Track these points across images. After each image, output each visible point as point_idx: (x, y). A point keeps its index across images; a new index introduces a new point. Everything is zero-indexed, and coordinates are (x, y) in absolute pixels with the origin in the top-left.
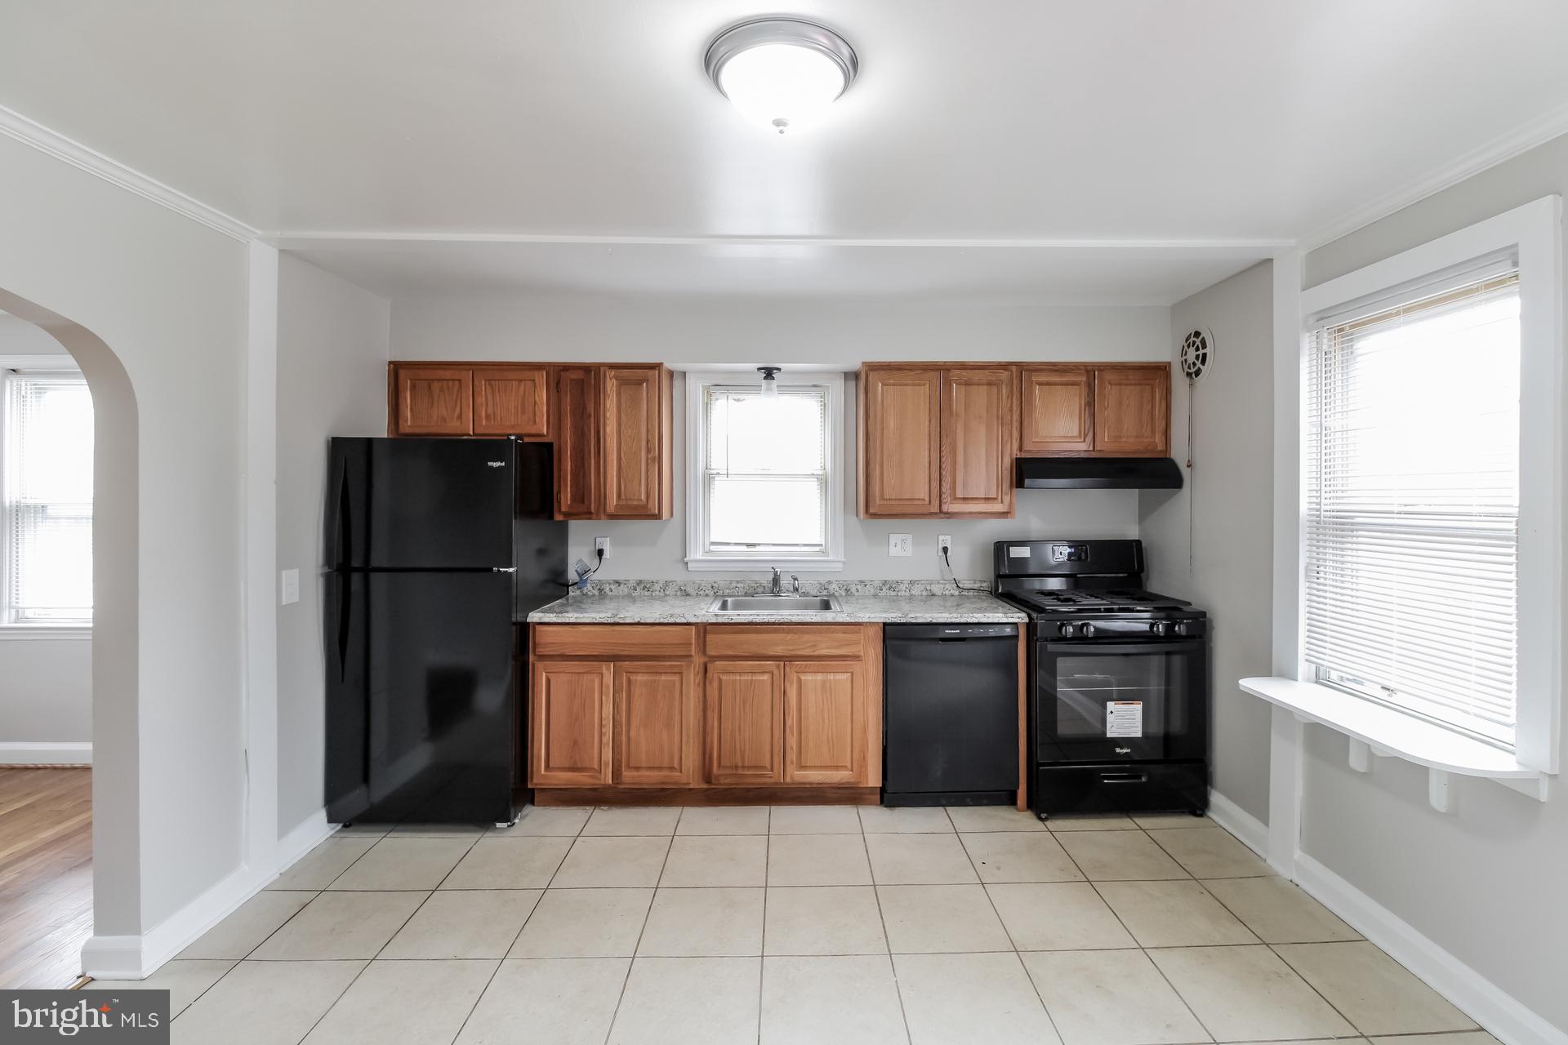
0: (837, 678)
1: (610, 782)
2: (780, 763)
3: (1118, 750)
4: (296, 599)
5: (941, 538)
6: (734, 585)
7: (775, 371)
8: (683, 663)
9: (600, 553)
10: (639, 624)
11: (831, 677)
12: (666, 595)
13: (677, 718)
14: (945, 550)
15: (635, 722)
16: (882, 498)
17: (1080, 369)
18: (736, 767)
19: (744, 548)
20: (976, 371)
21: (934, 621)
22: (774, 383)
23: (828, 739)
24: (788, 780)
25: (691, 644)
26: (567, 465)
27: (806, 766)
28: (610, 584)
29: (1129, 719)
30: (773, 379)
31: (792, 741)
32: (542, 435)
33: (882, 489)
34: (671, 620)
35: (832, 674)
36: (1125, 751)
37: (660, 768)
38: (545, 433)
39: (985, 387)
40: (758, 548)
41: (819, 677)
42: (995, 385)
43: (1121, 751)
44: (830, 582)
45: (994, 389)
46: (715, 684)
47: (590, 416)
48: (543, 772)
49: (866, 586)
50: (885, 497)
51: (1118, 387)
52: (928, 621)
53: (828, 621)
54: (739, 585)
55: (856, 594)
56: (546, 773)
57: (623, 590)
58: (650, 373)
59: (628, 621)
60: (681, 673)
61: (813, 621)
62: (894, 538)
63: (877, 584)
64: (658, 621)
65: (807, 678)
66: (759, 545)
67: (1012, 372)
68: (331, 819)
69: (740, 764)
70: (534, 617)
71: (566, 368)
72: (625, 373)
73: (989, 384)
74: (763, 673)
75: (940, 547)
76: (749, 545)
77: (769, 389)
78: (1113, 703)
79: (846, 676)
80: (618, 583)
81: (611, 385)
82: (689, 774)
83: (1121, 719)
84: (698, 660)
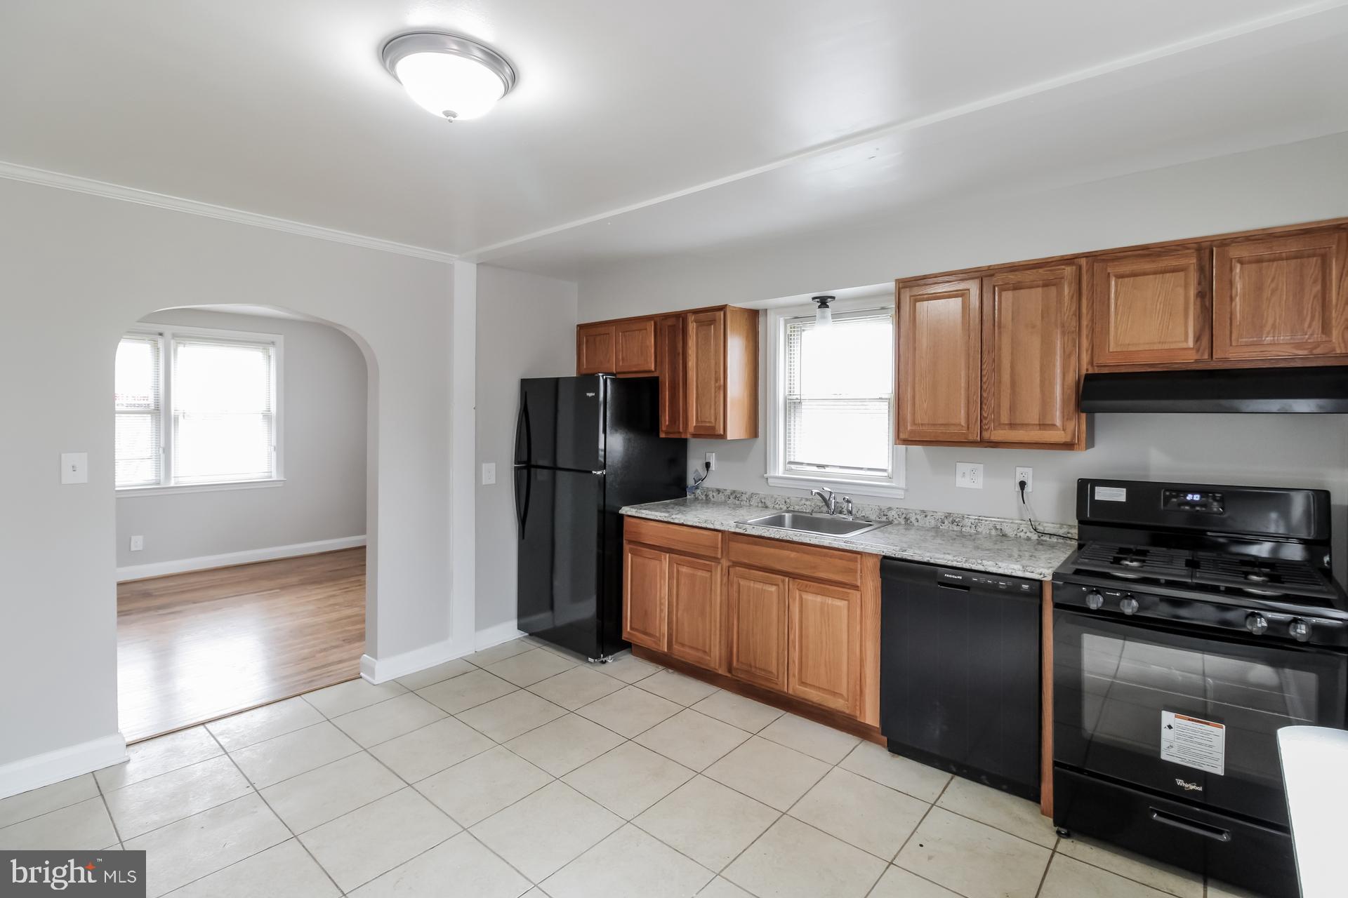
0: (834, 603)
1: (666, 650)
2: (784, 673)
3: (1180, 782)
4: (493, 481)
5: (1019, 470)
6: (803, 502)
7: (829, 300)
8: (713, 563)
9: (708, 465)
10: (682, 525)
11: (829, 601)
12: (750, 505)
13: (708, 609)
14: (1022, 485)
15: (681, 607)
16: (914, 423)
17: (1188, 249)
18: (751, 666)
19: (815, 469)
20: (1028, 272)
21: (932, 561)
22: (828, 312)
23: (825, 661)
24: (791, 692)
25: (718, 548)
26: (666, 395)
27: (806, 684)
28: (713, 492)
29: (1200, 744)
30: (827, 307)
31: (795, 655)
32: (650, 371)
33: (914, 414)
34: (704, 525)
35: (830, 598)
36: (1192, 787)
37: (697, 649)
38: (653, 370)
39: (1040, 290)
40: (827, 470)
41: (819, 599)
42: (1053, 285)
43: (1187, 785)
44: (890, 509)
45: (1053, 290)
46: (735, 587)
47: (679, 354)
48: (629, 629)
49: (926, 516)
50: (917, 422)
51: (1254, 266)
52: (925, 560)
53: (825, 545)
54: (808, 503)
55: (916, 524)
56: (631, 632)
57: (721, 497)
58: (717, 313)
59: (676, 521)
60: (711, 572)
61: (811, 542)
62: (961, 467)
63: (940, 515)
64: (695, 524)
65: (809, 597)
66: (827, 466)
67: (1080, 268)
68: (520, 627)
69: (753, 664)
70: (625, 510)
71: (666, 316)
72: (701, 316)
73: (1046, 285)
74: (772, 584)
75: (1018, 481)
76: (819, 466)
77: (824, 317)
78: (1173, 715)
79: (842, 604)
80: (718, 491)
81: (692, 327)
82: (715, 659)
83: (1185, 740)
84: (725, 563)
